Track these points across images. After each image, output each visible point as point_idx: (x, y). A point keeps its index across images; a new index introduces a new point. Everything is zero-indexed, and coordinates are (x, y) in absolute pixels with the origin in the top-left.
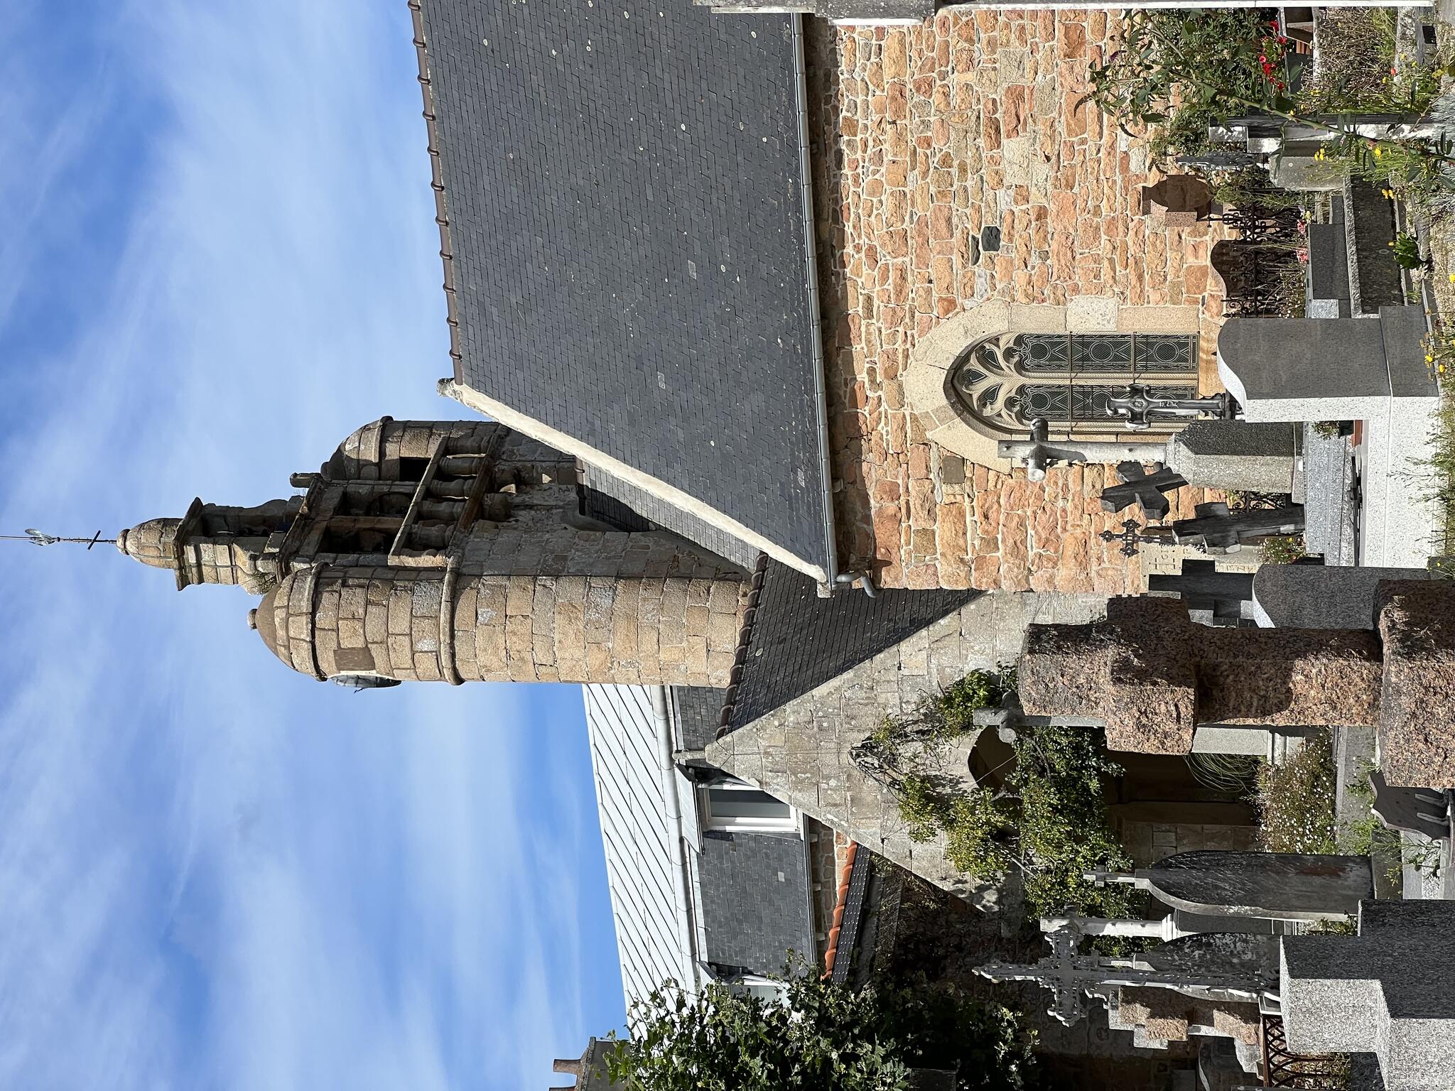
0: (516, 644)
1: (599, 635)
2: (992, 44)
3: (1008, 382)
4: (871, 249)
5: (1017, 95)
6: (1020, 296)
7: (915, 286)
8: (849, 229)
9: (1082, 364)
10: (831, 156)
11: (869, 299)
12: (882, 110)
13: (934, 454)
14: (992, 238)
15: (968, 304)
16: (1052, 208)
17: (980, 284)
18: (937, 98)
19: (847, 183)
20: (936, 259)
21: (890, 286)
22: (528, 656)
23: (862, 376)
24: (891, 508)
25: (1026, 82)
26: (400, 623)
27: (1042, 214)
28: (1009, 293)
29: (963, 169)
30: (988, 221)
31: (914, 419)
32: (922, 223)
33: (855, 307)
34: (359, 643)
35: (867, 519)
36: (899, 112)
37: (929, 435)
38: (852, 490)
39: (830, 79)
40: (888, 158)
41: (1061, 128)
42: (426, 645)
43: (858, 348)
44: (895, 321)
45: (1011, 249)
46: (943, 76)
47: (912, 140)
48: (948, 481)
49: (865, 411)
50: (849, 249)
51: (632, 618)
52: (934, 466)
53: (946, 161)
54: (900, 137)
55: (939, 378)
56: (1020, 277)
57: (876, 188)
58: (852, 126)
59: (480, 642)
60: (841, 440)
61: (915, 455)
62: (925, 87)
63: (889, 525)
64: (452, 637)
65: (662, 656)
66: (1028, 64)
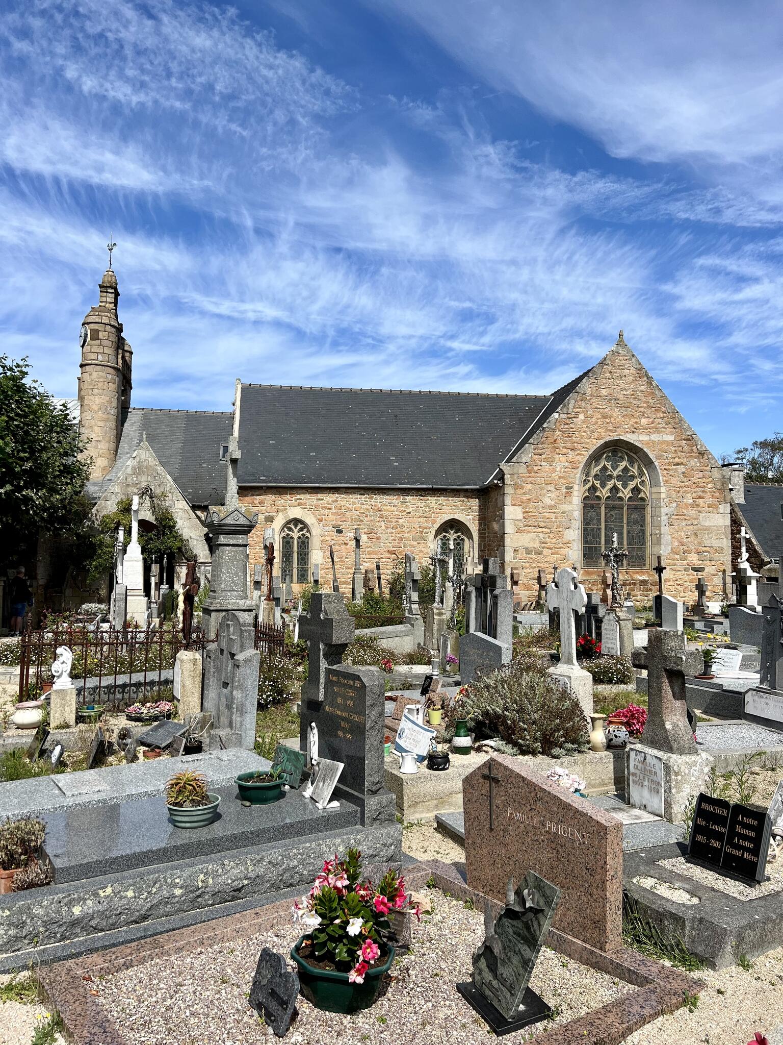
0: (100, 385)
1: (103, 409)
2: (392, 533)
3: (296, 535)
4: (337, 501)
5: (378, 539)
6: (323, 538)
7: (327, 512)
8: (343, 496)
9: (299, 554)
10: (363, 493)
11: (322, 500)
12: (375, 506)
13: (275, 514)
14: (340, 532)
15: (321, 525)
16: (348, 547)
17: (327, 528)
18: (378, 519)
19: (356, 496)
20: (334, 517)
21: (326, 505)
22: (96, 387)
23: (299, 497)
24: (257, 502)
25: (381, 541)
26: (107, 351)
27: (346, 544)
28: (324, 535)
29: (359, 525)
30: (344, 531)
31: (286, 510)
32: (344, 514)
33: (320, 496)
34: (101, 337)
35: (253, 495)
36: (374, 510)
37: (280, 513)
38: (262, 492)
39: (384, 494)
40: (362, 506)
41: (369, 549)
42: (100, 357)
43: (308, 496)
44: (316, 506)
45: (337, 536)
46: (384, 521)
47: (367, 513)
48: (266, 518)
49: (288, 496)
50: (337, 495)
51: (108, 420)
52: (270, 514)
53: (361, 521)
54: (368, 510)
55: (299, 517)
56: (328, 538)
57: (354, 503)
58: (371, 498)
59: (101, 373)
60: (280, 490)
61: (274, 509)
62: (381, 516)
63: (251, 501)
64: (103, 366)
65: (96, 427)
66: (386, 541)
